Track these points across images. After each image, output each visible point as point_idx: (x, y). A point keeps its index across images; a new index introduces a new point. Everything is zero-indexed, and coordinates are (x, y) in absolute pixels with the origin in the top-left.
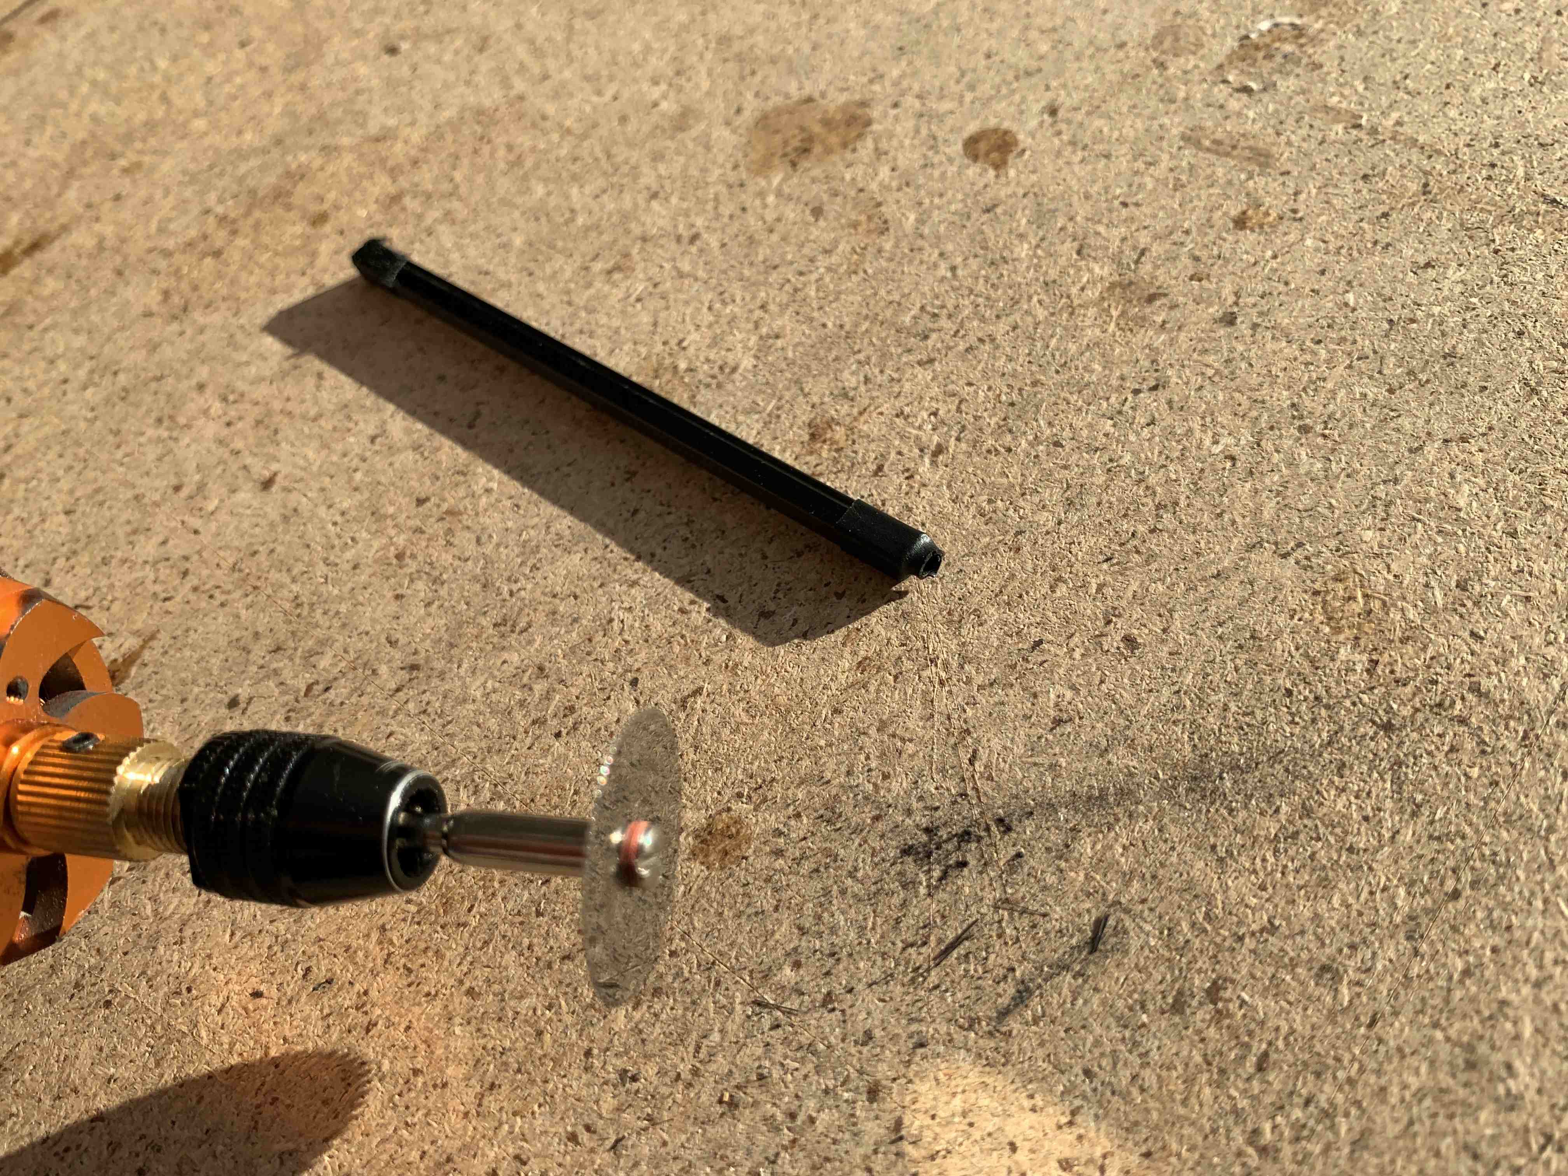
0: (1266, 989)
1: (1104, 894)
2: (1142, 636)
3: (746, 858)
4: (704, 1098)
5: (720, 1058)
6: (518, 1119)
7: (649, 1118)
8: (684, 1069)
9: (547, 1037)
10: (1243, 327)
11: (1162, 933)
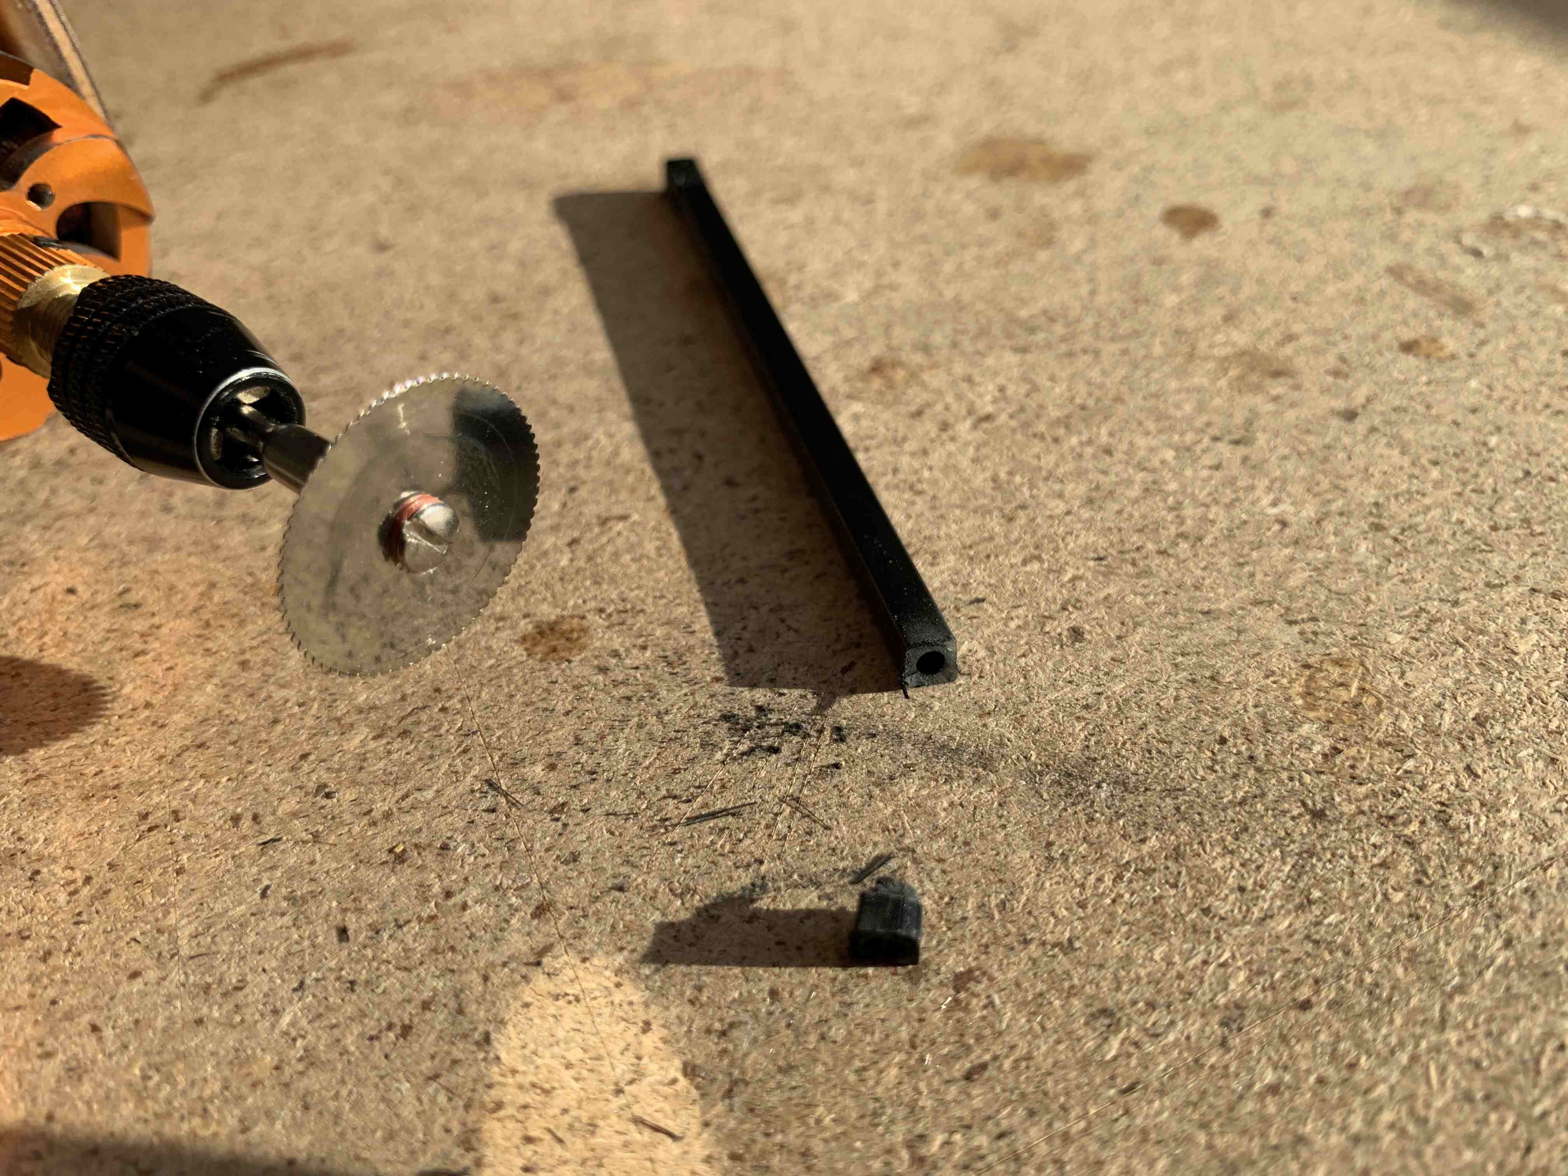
0: (1026, 1003)
1: (902, 836)
2: (1092, 633)
3: (569, 661)
4: (378, 841)
5: (419, 815)
6: (202, 781)
7: (316, 836)
8: (380, 808)
9: (280, 728)
10: (1361, 426)
11: (941, 898)
